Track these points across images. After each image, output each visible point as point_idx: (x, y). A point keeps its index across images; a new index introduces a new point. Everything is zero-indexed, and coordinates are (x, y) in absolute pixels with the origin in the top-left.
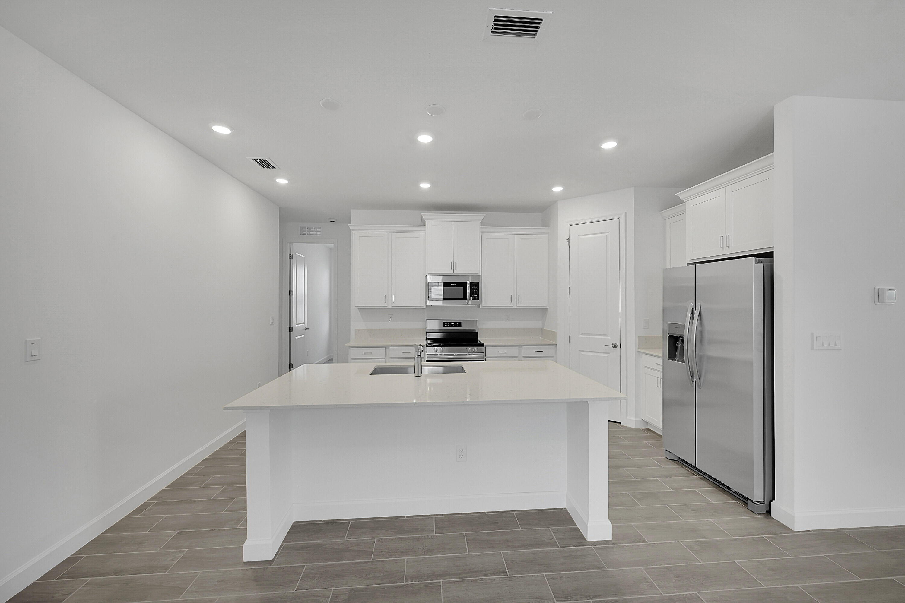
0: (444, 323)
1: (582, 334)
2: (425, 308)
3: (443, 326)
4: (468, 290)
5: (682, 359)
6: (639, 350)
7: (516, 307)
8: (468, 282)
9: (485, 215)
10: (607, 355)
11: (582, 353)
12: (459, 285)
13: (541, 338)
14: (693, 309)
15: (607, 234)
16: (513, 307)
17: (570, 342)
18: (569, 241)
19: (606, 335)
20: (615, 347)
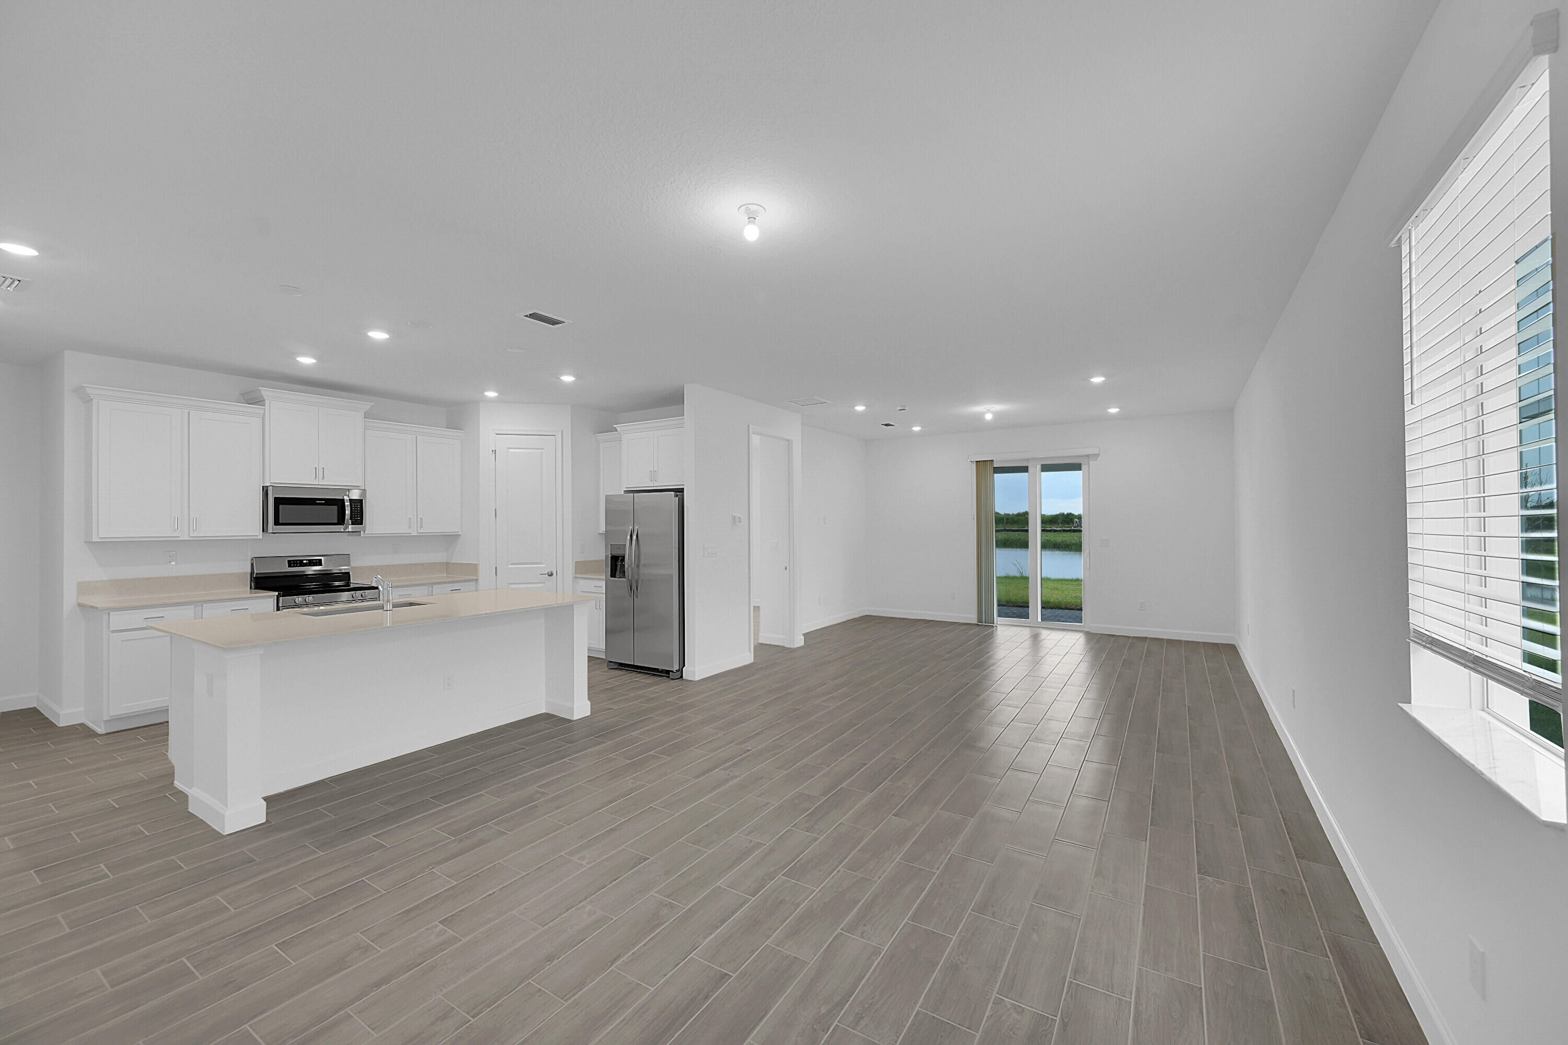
0: (289, 562)
1: (512, 564)
2: (261, 537)
3: (289, 567)
4: (348, 510)
5: (624, 576)
6: (577, 576)
7: (416, 534)
8: (346, 498)
9: (373, 404)
10: (541, 585)
11: (513, 586)
12: (329, 502)
13: (445, 575)
14: (632, 531)
15: (541, 450)
16: (412, 535)
17: (496, 574)
18: (495, 452)
19: (541, 563)
20: (551, 575)
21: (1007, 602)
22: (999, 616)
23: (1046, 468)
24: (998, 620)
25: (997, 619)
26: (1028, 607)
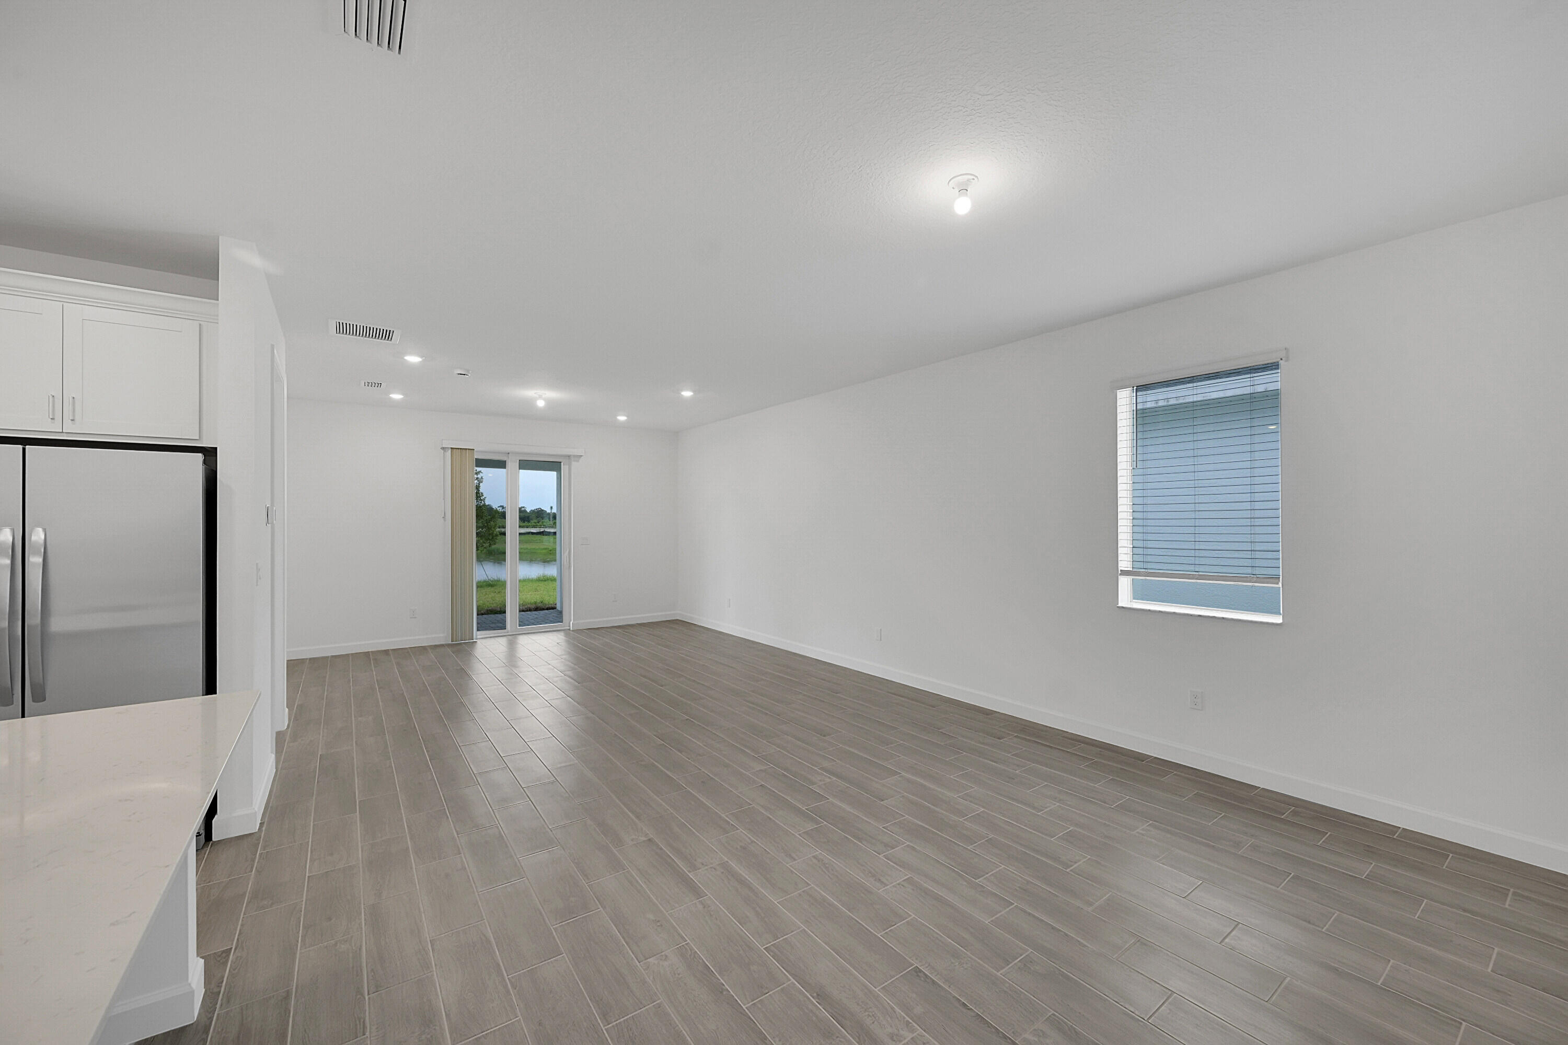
21: (487, 610)
22: (478, 630)
23: (526, 464)
24: (478, 635)
25: (476, 633)
26: (505, 612)
